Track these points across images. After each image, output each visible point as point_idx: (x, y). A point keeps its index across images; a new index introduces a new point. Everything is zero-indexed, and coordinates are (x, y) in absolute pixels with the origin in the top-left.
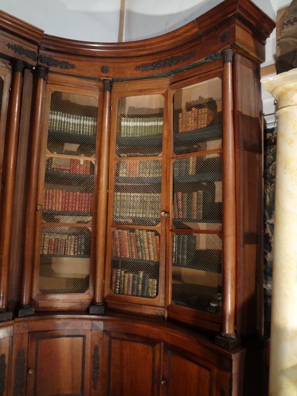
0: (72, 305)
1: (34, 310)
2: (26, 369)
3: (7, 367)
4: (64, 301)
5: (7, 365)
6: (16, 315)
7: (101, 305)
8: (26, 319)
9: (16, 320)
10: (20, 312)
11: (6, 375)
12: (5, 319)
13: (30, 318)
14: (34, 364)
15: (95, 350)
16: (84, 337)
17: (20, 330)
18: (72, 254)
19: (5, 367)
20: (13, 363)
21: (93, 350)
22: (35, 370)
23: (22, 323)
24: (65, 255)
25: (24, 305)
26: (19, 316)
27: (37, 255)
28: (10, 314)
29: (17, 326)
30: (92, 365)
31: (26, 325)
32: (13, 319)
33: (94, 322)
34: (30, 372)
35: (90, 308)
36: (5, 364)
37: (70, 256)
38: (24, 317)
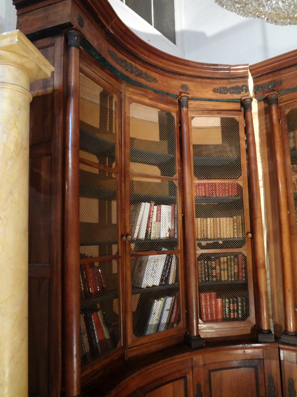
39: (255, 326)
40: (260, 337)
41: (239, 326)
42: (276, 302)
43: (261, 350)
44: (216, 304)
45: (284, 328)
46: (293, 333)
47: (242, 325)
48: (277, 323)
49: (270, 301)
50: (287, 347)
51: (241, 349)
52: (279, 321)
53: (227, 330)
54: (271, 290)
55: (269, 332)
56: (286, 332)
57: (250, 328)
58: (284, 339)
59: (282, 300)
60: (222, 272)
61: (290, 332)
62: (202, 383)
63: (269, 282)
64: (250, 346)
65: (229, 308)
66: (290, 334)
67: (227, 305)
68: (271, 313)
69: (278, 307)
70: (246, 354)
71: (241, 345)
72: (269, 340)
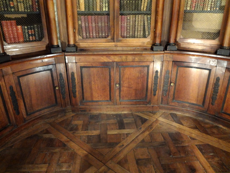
0: (204, 48)
1: (177, 47)
2: (169, 82)
3: (159, 78)
4: (198, 45)
5: (159, 77)
6: (165, 49)
7: (228, 49)
8: (172, 52)
9: (166, 51)
10: (168, 47)
11: (158, 82)
12: (159, 50)
13: (174, 52)
14: (175, 81)
15: (217, 80)
16: (210, 70)
17: (167, 59)
18: (209, 10)
19: (158, 78)
20: (163, 77)
21: (215, 80)
22: (175, 84)
23: (169, 54)
24: (203, 11)
25: (171, 44)
26: (167, 50)
27: (181, 10)
28: (162, 48)
29: (166, 56)
30: (213, 89)
31: (171, 56)
32: (164, 51)
33: (220, 61)
34: (172, 84)
35: (218, 50)
36: (158, 76)
37: (207, 12)
38: (170, 51)
39: (48, 44)
40: (52, 50)
41: (37, 45)
42: (61, 26)
43: (54, 58)
44: (17, 30)
45: (67, 43)
46: (73, 45)
47: (39, 44)
48: (63, 42)
49: (57, 27)
50: (69, 54)
51: (40, 59)
52: (64, 40)
53: (28, 48)
54: (58, 19)
55: (58, 46)
56: (69, 45)
57: (45, 46)
58: (68, 49)
59: (65, 25)
60: (19, 4)
61: (71, 45)
62: (14, 86)
63: (56, 13)
64: (45, 56)
65: (28, 33)
66: (71, 46)
67: (26, 31)
68: (58, 35)
69: (63, 30)
70: (44, 63)
71: (40, 57)
72: (58, 52)
